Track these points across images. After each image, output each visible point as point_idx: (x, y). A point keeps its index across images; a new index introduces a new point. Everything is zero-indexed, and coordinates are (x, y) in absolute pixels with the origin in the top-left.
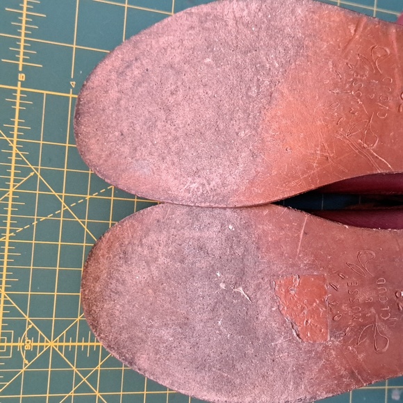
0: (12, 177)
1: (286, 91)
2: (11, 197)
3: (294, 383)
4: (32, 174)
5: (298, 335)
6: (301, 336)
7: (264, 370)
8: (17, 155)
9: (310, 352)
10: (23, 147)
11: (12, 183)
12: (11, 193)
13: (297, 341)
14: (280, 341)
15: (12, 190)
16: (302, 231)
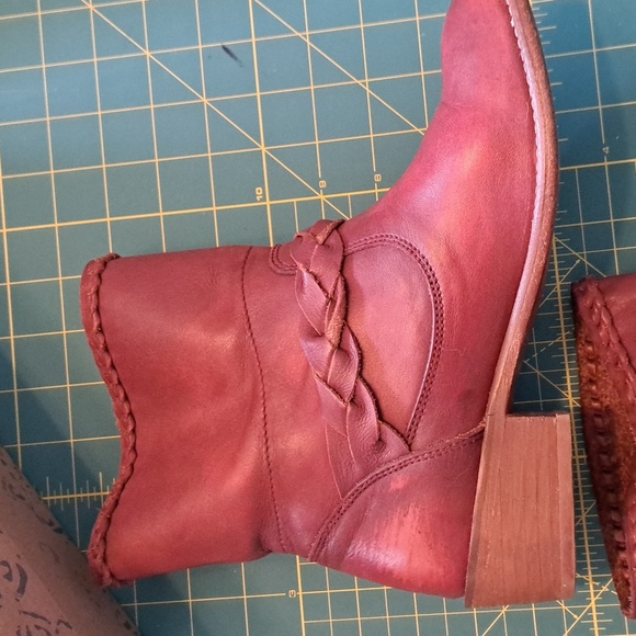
0: (557, 270)
2: (559, 291)
4: (578, 262)
11: (557, 277)
12: (558, 287)
15: (558, 283)
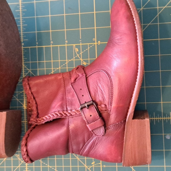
8: (24, 67)
10: (26, 64)
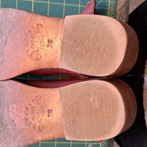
1: (10, 41)
3: (13, 141)
5: (15, 125)
6: (16, 125)
7: (5, 136)
9: (18, 130)
13: (14, 127)
14: (10, 127)
16: (18, 89)
